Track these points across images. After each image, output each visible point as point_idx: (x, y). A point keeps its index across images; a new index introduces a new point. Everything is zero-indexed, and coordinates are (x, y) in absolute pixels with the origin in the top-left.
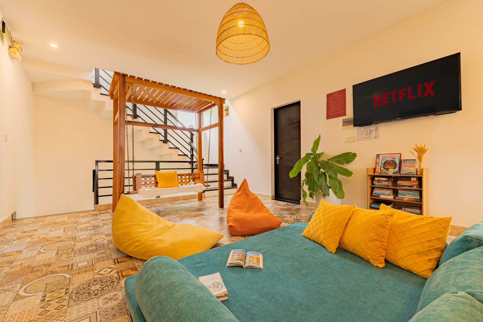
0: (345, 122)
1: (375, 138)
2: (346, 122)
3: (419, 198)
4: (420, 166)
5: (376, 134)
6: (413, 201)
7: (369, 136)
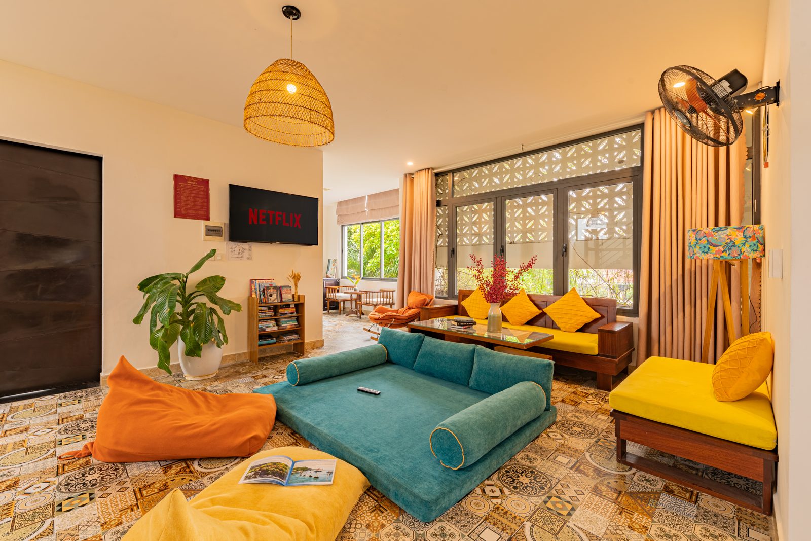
0: (210, 230)
1: (248, 258)
2: (212, 230)
3: (297, 324)
4: (296, 292)
5: (249, 255)
6: (296, 327)
7: (241, 255)
